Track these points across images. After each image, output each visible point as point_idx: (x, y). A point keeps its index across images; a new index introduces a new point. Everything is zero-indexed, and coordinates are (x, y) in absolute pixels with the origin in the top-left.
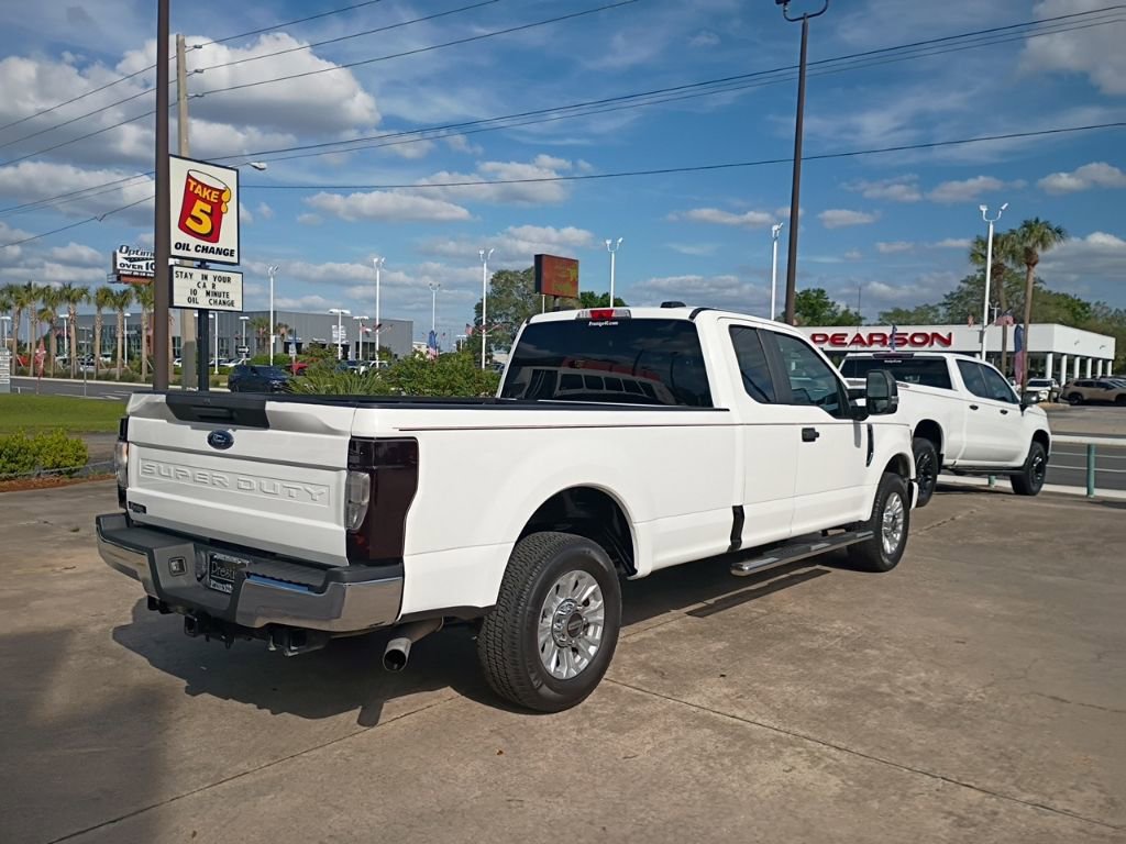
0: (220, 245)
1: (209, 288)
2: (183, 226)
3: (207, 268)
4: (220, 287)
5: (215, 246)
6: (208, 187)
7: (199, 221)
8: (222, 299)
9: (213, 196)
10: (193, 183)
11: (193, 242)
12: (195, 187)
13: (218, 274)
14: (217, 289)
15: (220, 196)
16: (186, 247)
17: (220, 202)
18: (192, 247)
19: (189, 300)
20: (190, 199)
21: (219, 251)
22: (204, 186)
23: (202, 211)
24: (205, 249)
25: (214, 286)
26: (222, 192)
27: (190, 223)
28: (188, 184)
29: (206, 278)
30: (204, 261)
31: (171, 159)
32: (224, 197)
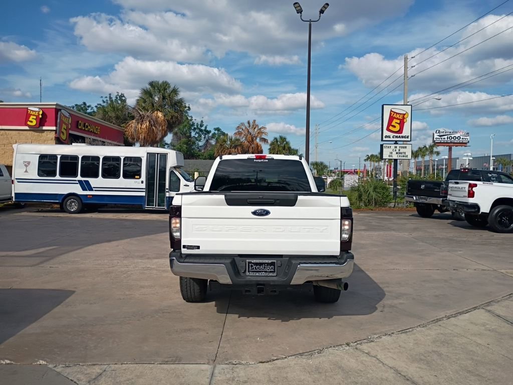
0: (403, 134)
1: (397, 151)
2: (388, 129)
3: (397, 144)
4: (402, 150)
5: (401, 135)
6: (399, 114)
7: (394, 127)
8: (401, 155)
9: (401, 116)
10: (393, 113)
11: (392, 134)
12: (393, 114)
13: (400, 145)
14: (401, 151)
15: (404, 116)
16: (389, 137)
17: (404, 118)
18: (391, 137)
19: (389, 156)
20: (391, 119)
21: (402, 137)
22: (397, 113)
23: (396, 123)
24: (397, 137)
25: (399, 150)
26: (404, 114)
27: (391, 128)
28: (391, 114)
29: (396, 147)
30: (396, 141)
31: (384, 106)
32: (405, 116)
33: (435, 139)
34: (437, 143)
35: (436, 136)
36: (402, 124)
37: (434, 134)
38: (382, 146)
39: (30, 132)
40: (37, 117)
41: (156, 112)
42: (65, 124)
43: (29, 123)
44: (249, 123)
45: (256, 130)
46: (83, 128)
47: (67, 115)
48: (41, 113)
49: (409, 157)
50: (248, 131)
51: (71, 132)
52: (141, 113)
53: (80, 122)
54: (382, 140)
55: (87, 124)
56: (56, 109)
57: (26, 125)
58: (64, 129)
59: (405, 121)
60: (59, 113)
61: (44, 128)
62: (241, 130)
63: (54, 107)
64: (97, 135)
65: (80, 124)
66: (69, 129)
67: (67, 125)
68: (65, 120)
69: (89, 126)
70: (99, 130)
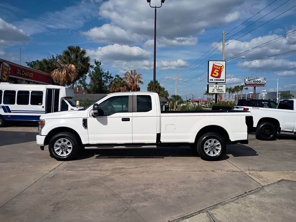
0: (221, 79)
1: (217, 88)
2: (212, 76)
3: (217, 84)
4: (220, 88)
5: (219, 79)
6: (218, 66)
7: (215, 74)
8: (219, 91)
9: (219, 68)
10: (214, 66)
11: (214, 78)
12: (215, 67)
13: (219, 85)
14: (219, 89)
16: (212, 80)
17: (221, 69)
18: (214, 80)
19: (213, 91)
20: (214, 69)
22: (217, 66)
23: (216, 72)
24: (217, 80)
25: (218, 88)
26: (221, 67)
27: (213, 75)
28: (213, 66)
29: (217, 86)
30: (217, 83)
31: (209, 61)
32: (222, 68)
33: (246, 82)
34: (247, 84)
35: (246, 80)
36: (220, 72)
37: (245, 79)
38: (208, 85)
41: (70, 65)
42: (6, 71)
44: (131, 72)
45: (136, 76)
46: (21, 74)
47: (8, 65)
49: (225, 92)
50: (131, 77)
51: (10, 76)
52: (62, 65)
53: (18, 70)
54: (208, 82)
55: (23, 71)
58: (5, 74)
59: (222, 70)
60: (1, 64)
62: (127, 76)
64: (31, 78)
65: (18, 71)
66: (9, 74)
67: (8, 72)
68: (6, 68)
69: (25, 73)
70: (32, 75)
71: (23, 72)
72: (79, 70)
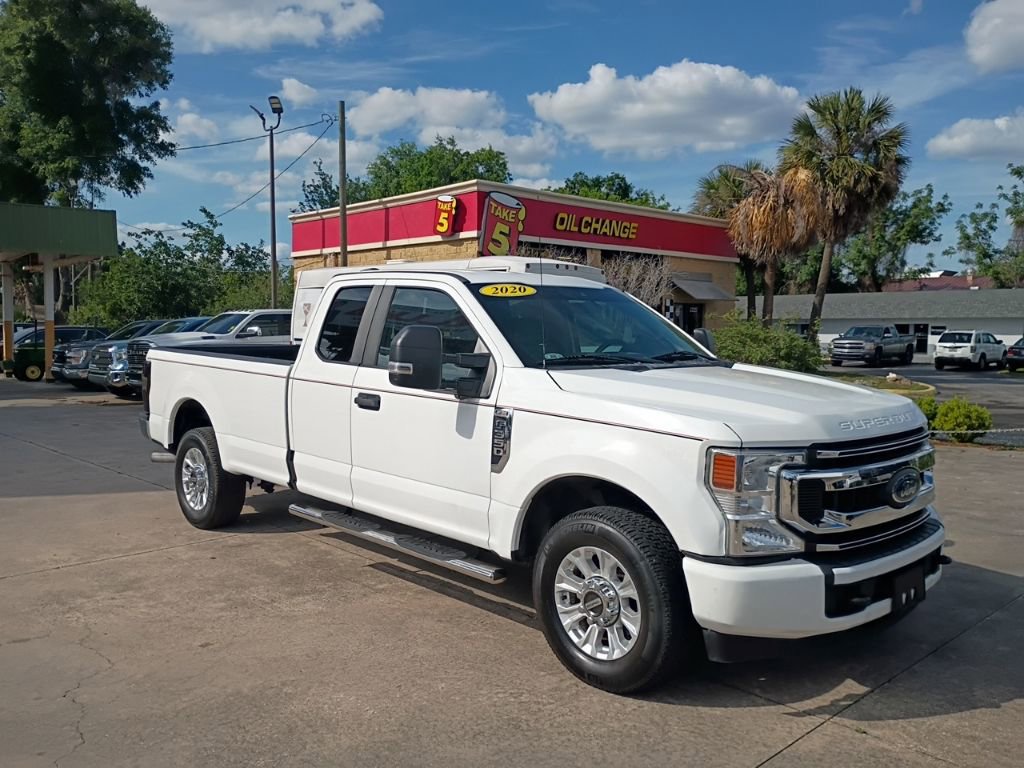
39: (446, 246)
40: (449, 212)
42: (505, 222)
43: (439, 228)
46: (576, 229)
47: (513, 203)
48: (454, 205)
51: (523, 238)
56: (479, 192)
57: (437, 233)
58: (501, 233)
60: (487, 200)
61: (463, 235)
63: (475, 188)
64: (628, 241)
65: (562, 220)
66: (520, 233)
67: (512, 226)
68: (505, 214)
69: (597, 222)
70: (635, 231)
71: (587, 222)
72: (848, 190)
